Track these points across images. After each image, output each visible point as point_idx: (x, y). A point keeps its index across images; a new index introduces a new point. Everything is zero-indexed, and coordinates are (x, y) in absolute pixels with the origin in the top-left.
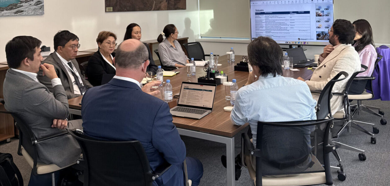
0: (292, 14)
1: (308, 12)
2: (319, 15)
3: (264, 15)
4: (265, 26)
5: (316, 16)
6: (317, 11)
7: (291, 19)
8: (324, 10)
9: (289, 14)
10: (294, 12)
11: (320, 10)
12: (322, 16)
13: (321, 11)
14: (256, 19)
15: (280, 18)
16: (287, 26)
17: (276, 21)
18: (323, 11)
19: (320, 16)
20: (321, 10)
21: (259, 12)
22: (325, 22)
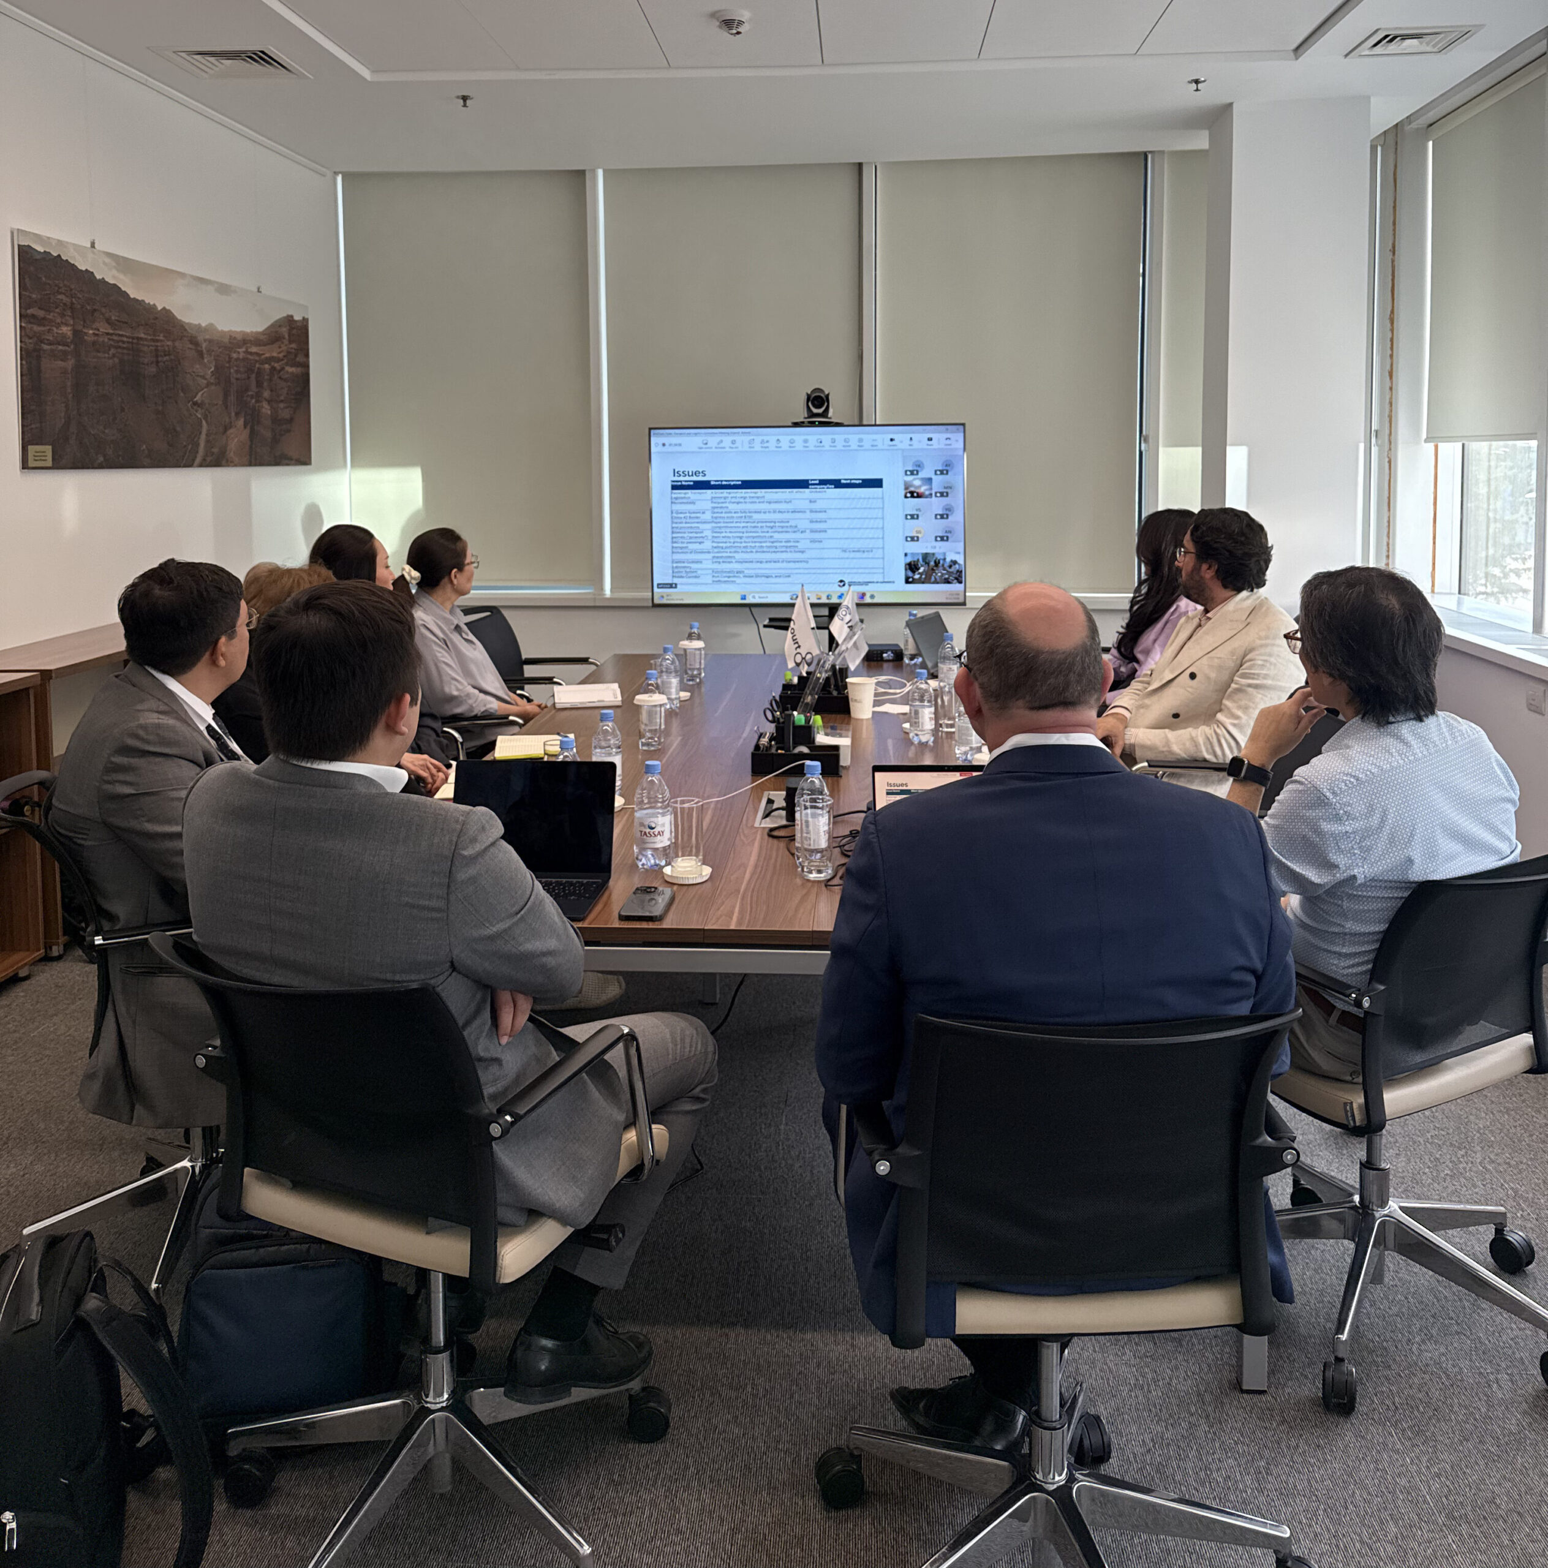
0: (819, 488)
1: (877, 483)
2: (914, 495)
3: (709, 493)
4: (708, 533)
5: (906, 497)
6: (909, 478)
7: (813, 506)
8: (934, 477)
9: (808, 488)
10: (823, 482)
11: (917, 474)
12: (926, 497)
13: (923, 479)
14: (676, 507)
15: (770, 503)
16: (798, 535)
17: (756, 516)
18: (930, 479)
19: (919, 496)
20: (921, 475)
21: (687, 478)
22: (936, 518)
